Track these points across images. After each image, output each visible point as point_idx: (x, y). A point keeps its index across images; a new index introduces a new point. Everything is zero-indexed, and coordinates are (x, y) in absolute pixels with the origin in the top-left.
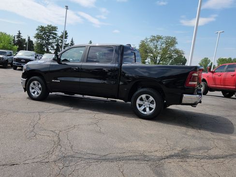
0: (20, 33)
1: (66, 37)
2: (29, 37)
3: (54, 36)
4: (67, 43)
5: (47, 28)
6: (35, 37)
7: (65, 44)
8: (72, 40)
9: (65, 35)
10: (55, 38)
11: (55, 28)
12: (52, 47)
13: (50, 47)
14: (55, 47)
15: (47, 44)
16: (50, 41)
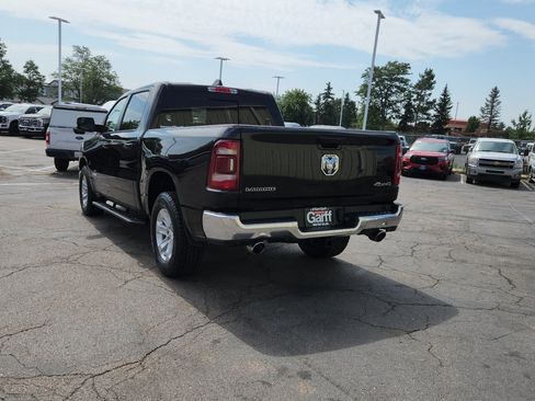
0: (329, 88)
1: (430, 87)
2: (347, 95)
3: (402, 85)
4: (431, 100)
5: (385, 68)
6: (359, 93)
7: (428, 103)
8: (445, 91)
9: (428, 80)
10: (403, 90)
11: (404, 68)
12: (394, 111)
13: (389, 111)
14: (403, 111)
15: (384, 105)
16: (393, 98)
